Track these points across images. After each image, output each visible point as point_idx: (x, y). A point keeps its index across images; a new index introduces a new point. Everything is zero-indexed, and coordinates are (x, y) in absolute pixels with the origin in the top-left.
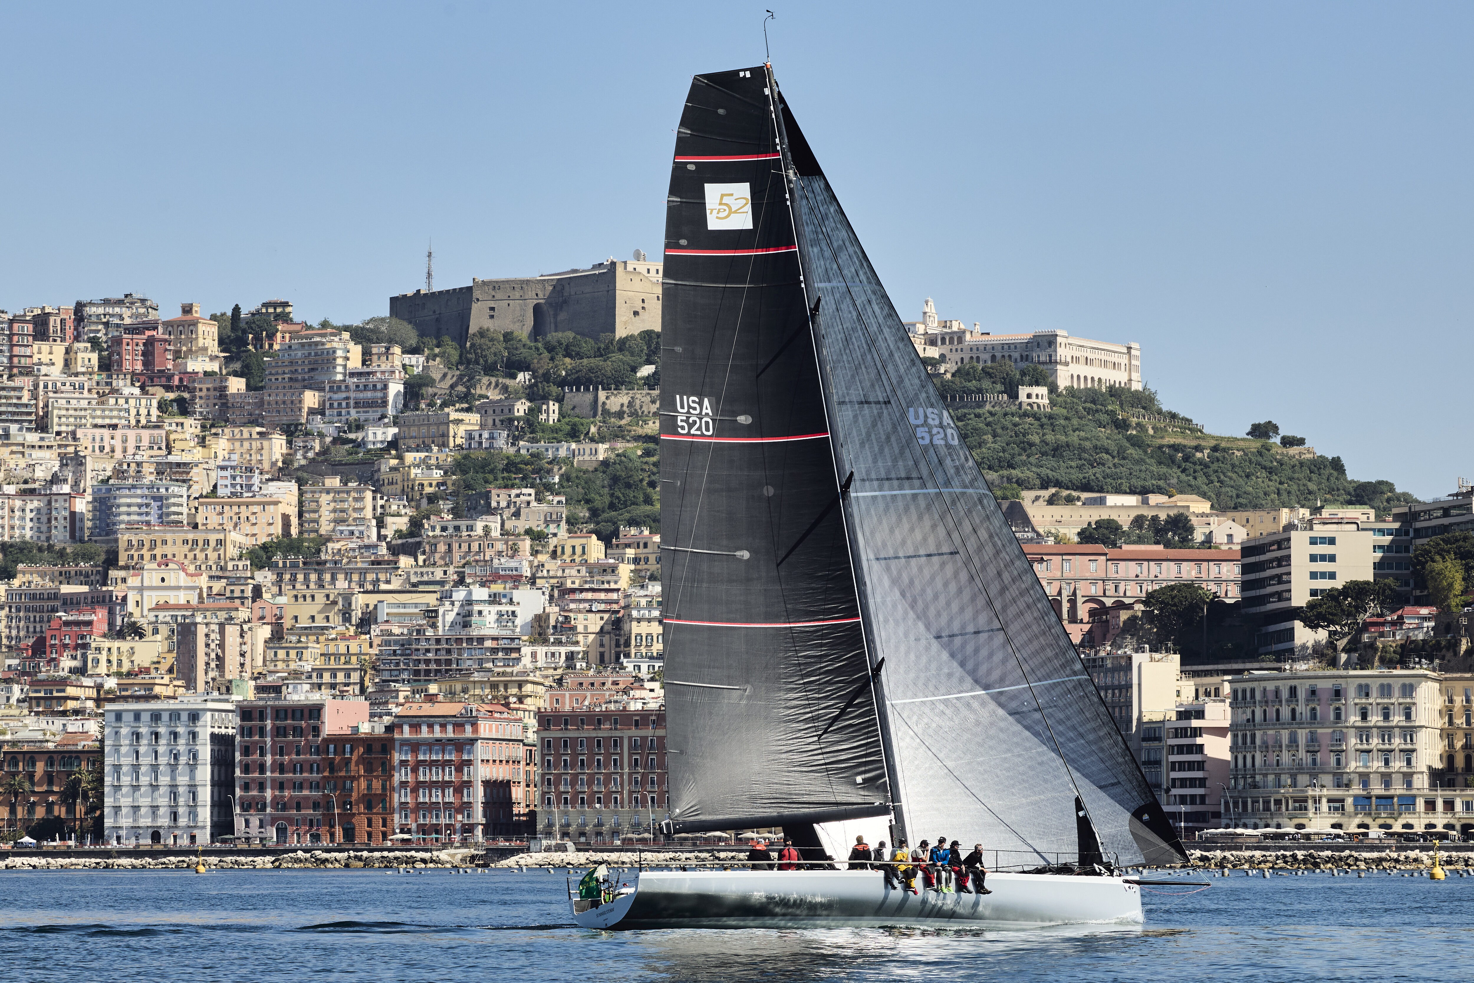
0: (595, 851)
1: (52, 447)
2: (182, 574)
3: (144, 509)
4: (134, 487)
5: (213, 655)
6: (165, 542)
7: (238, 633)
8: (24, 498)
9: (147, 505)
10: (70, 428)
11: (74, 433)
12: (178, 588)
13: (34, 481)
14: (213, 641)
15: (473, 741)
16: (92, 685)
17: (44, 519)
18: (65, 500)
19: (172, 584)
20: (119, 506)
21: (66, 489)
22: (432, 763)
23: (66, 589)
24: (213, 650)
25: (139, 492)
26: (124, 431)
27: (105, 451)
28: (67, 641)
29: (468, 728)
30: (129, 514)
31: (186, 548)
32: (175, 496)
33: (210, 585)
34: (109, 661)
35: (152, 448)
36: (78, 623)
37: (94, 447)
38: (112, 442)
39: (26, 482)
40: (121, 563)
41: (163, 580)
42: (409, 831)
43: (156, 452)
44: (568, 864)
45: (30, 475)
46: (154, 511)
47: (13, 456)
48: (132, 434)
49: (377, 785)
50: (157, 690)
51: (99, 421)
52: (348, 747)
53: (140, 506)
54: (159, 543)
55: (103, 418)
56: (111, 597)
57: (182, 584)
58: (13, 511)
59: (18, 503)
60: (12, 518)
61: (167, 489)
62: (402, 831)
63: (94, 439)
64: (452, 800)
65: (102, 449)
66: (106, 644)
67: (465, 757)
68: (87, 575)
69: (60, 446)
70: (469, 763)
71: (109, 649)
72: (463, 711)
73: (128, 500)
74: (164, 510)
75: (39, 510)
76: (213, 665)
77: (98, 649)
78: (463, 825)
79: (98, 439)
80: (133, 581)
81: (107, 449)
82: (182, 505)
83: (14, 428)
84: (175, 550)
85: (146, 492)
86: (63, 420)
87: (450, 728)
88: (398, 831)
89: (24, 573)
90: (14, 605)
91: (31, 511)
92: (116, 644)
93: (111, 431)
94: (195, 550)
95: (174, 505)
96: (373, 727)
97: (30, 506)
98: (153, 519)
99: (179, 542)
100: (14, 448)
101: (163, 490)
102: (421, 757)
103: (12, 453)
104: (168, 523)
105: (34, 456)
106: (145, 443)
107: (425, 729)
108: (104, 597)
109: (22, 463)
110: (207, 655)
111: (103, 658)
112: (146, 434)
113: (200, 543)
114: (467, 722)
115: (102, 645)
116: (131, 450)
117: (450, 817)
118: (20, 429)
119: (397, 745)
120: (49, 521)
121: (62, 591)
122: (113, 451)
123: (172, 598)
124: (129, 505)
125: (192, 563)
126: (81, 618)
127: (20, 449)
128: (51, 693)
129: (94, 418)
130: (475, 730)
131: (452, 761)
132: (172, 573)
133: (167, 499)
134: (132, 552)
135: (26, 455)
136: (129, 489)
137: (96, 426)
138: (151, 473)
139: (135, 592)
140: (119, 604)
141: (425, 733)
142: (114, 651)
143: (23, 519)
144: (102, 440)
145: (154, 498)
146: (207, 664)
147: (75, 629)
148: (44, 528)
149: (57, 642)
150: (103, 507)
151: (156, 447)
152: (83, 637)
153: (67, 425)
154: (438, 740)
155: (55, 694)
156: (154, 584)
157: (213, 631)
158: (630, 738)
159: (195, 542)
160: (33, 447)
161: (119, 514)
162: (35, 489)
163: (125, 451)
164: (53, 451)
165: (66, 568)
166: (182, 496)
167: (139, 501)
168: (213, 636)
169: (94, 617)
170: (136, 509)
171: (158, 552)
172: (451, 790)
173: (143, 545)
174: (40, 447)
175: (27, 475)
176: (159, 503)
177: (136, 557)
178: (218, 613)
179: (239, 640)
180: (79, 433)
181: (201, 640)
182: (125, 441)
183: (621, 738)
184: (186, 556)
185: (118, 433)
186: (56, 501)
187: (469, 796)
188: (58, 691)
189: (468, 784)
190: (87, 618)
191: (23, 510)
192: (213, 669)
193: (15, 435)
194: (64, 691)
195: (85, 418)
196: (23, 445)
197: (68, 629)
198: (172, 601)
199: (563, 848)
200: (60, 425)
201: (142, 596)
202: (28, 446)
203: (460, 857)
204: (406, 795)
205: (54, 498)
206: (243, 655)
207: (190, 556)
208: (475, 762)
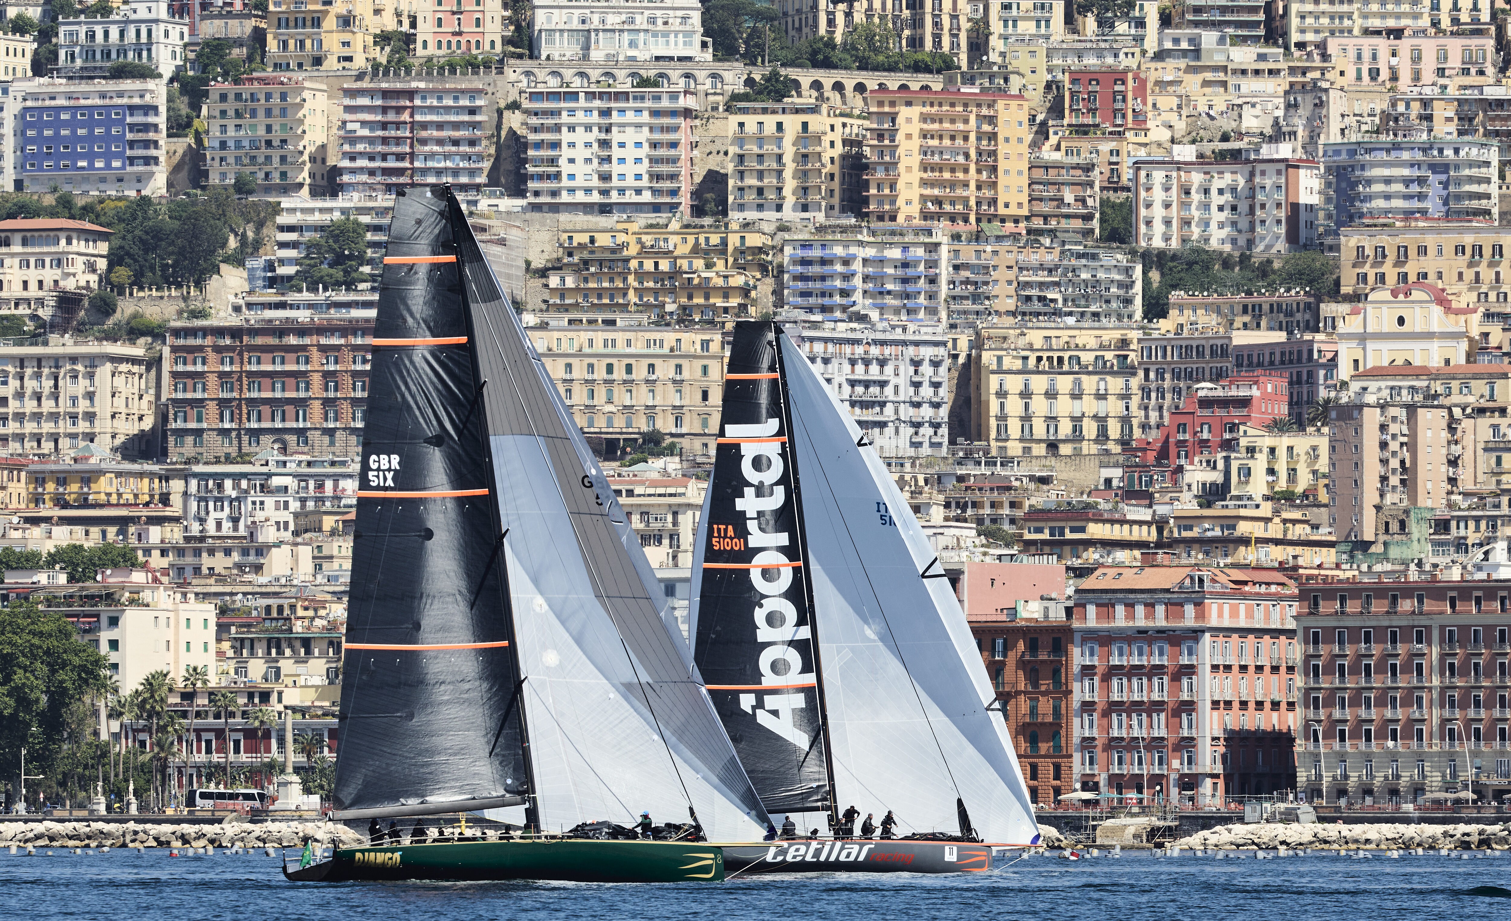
0: (1348, 821)
1: (1278, 71)
2: (1437, 310)
3: (1415, 188)
4: (1397, 147)
5: (1395, 463)
6: (1423, 250)
7: (1444, 424)
8: (1207, 168)
9: (1421, 181)
10: (1318, 38)
11: (1322, 46)
12: (1429, 336)
13: (1240, 136)
14: (1394, 437)
15: (1196, 634)
16: (1149, 518)
17: (1243, 207)
18: (1279, 172)
19: (1418, 329)
20: (1369, 182)
21: (1284, 150)
22: (1135, 671)
23: (1241, 338)
24: (1394, 454)
25: (1406, 155)
26: (1416, 41)
27: (1380, 79)
28: (1205, 435)
29: (1190, 610)
30: (1388, 197)
31: (1462, 261)
32: (1471, 164)
33: (1486, 330)
34: (1271, 471)
35: (1466, 72)
36: (1225, 403)
37: (1359, 71)
38: (1394, 61)
39: (1225, 138)
40: (1344, 290)
41: (1401, 321)
42: (1095, 787)
43: (1473, 79)
44: (1283, 843)
45: (1234, 124)
46: (1434, 188)
47: (1208, 90)
48: (1429, 47)
49: (1045, 706)
50: (1243, 528)
51: (1376, 23)
52: (1000, 642)
53: (1407, 182)
54: (1412, 252)
55: (1383, 16)
56: (1311, 352)
57: (1436, 328)
58: (1188, 193)
59: (1196, 178)
60: (1185, 205)
61: (1457, 151)
62: (1085, 787)
63: (1359, 57)
64: (1163, 733)
65: (1374, 74)
66: (1267, 441)
67: (1185, 660)
68: (1289, 314)
69: (1292, 70)
70: (1190, 670)
71: (1272, 450)
72: (1187, 582)
73: (1386, 172)
74: (1452, 189)
75: (1233, 190)
76: (1394, 480)
77: (1251, 450)
78: (1183, 776)
79: (1367, 56)
80: (1351, 325)
81: (1384, 75)
82: (1488, 181)
83: (1209, 38)
84: (1440, 263)
85: (1419, 156)
86: (1309, 21)
87: (1160, 609)
88: (1078, 786)
89: (1181, 308)
90: (1153, 368)
91: (1221, 192)
92: (1283, 442)
93: (1392, 41)
94: (1478, 264)
95: (1471, 180)
96: (1046, 609)
97: (1217, 183)
98: (1433, 205)
99: (1449, 250)
100: (1209, 76)
101: (1449, 153)
102: (1115, 661)
103: (1206, 83)
104: (1458, 212)
105: (1244, 89)
106: (1455, 62)
107: (1120, 610)
108: (1300, 352)
109: (1220, 105)
110: (1384, 462)
111: (1259, 465)
112: (1455, 47)
113: (1487, 252)
114: (1188, 601)
115: (1259, 442)
116: (1428, 75)
117: (1160, 763)
118: (1221, 40)
119: (1077, 637)
120: (1252, 210)
121: (1236, 342)
122: (1394, 78)
123: (1418, 353)
124: (1388, 181)
125: (1470, 289)
126: (1234, 392)
127: (1221, 76)
128: (1062, 534)
129: (1365, 16)
130: (1201, 615)
131: (1162, 667)
132: (1417, 308)
133: (1457, 167)
134: (1366, 268)
135: (1230, 88)
136: (1388, 151)
137: (1367, 32)
138: (1449, 119)
139: (1354, 344)
140: (1323, 366)
141: (1120, 619)
142: (1282, 454)
143: (1206, 207)
144: (1374, 57)
145: (1434, 168)
146: (1384, 479)
147: (1220, 412)
148: (1244, 224)
149: (1187, 437)
150: (1344, 185)
151: (1473, 71)
152: (1233, 428)
153: (1317, 31)
154: (1142, 632)
155: (1069, 535)
156: (1385, 330)
157: (1394, 419)
158: (1442, 628)
159: (1478, 250)
160: (1244, 72)
161: (1369, 198)
162: (1239, 151)
163: (1417, 77)
164: (1279, 80)
165: (1255, 299)
166: (1487, 164)
167: (1406, 172)
168: (1394, 428)
169: (1255, 392)
170: (1398, 187)
171: (1412, 269)
172: (1163, 716)
173: (1384, 256)
174: (1257, 72)
175: (1227, 124)
176: (1444, 177)
177: (1371, 279)
178: (1473, 383)
179: (1445, 435)
180: (1333, 47)
181: (1371, 437)
182: (1417, 58)
183: (1429, 628)
184: (1460, 275)
185: (1405, 45)
186: (1263, 173)
187: (1190, 726)
188: (1073, 530)
189: (1189, 707)
190: (1243, 392)
191: (1206, 191)
192: (1394, 488)
193: (1209, 51)
194: (1082, 530)
195: (1350, 18)
196: (1225, 69)
197: (1207, 412)
198: (1417, 362)
199: (1289, 817)
200: (1303, 31)
201: (1364, 349)
202: (1234, 72)
203: (1131, 830)
204: (1091, 726)
205: (1259, 167)
206: (1453, 462)
207: (1469, 275)
208: (1200, 670)
